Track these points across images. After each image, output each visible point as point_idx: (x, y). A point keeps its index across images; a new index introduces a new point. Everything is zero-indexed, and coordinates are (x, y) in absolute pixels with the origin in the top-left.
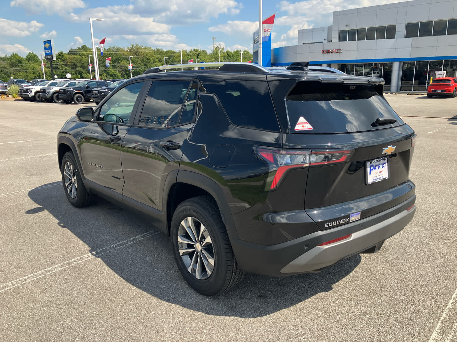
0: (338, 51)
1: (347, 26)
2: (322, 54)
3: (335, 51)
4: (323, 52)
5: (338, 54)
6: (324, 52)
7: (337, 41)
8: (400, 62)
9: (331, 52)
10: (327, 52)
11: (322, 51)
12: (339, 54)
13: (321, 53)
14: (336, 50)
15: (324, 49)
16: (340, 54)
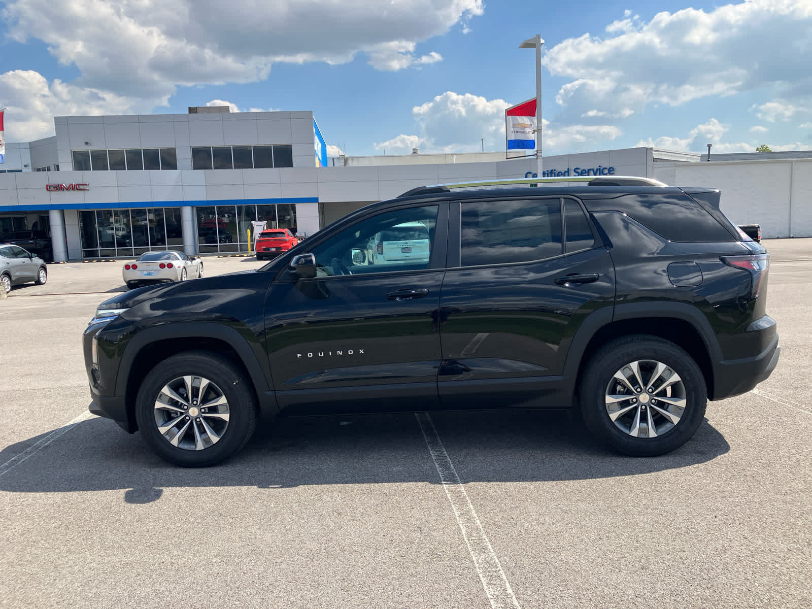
0: (81, 187)
1: (87, 143)
2: (48, 192)
3: (75, 188)
4: (49, 188)
5: (82, 192)
6: (52, 188)
7: (72, 170)
8: (192, 207)
9: (67, 189)
10: (59, 188)
11: (47, 186)
12: (84, 194)
13: (45, 189)
14: (77, 185)
15: (51, 183)
16: (86, 192)
